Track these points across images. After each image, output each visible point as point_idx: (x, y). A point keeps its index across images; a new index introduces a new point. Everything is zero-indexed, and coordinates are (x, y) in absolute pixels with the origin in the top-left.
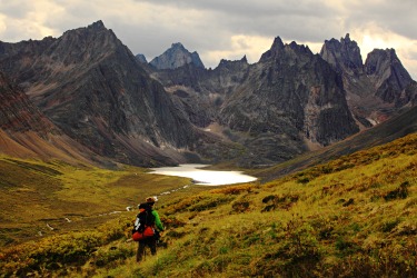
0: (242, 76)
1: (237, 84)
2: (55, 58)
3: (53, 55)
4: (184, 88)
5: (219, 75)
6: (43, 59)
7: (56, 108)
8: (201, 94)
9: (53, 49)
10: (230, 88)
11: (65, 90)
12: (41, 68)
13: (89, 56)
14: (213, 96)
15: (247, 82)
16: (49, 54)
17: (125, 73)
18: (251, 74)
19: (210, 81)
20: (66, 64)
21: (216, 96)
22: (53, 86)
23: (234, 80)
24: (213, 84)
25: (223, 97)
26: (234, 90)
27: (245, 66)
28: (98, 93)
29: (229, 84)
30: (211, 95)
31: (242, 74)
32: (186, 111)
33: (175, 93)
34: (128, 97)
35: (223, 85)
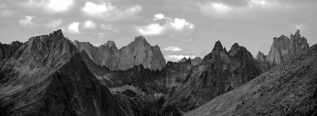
0: (185, 77)
1: (180, 85)
2: (22, 62)
3: (21, 58)
4: (132, 88)
5: (164, 76)
6: (12, 62)
7: (21, 108)
8: (147, 93)
9: (20, 53)
10: (174, 88)
11: (30, 93)
12: (11, 71)
13: (50, 62)
14: (157, 96)
15: (189, 83)
16: (17, 58)
17: (78, 79)
18: (193, 75)
19: (156, 81)
20: (32, 67)
21: (160, 95)
22: (20, 88)
23: (178, 80)
24: (159, 84)
25: (167, 96)
26: (177, 90)
27: (189, 68)
28: (55, 97)
29: (173, 85)
30: (156, 95)
31: (185, 75)
32: (133, 109)
33: (124, 93)
34: (80, 100)
35: (167, 86)
